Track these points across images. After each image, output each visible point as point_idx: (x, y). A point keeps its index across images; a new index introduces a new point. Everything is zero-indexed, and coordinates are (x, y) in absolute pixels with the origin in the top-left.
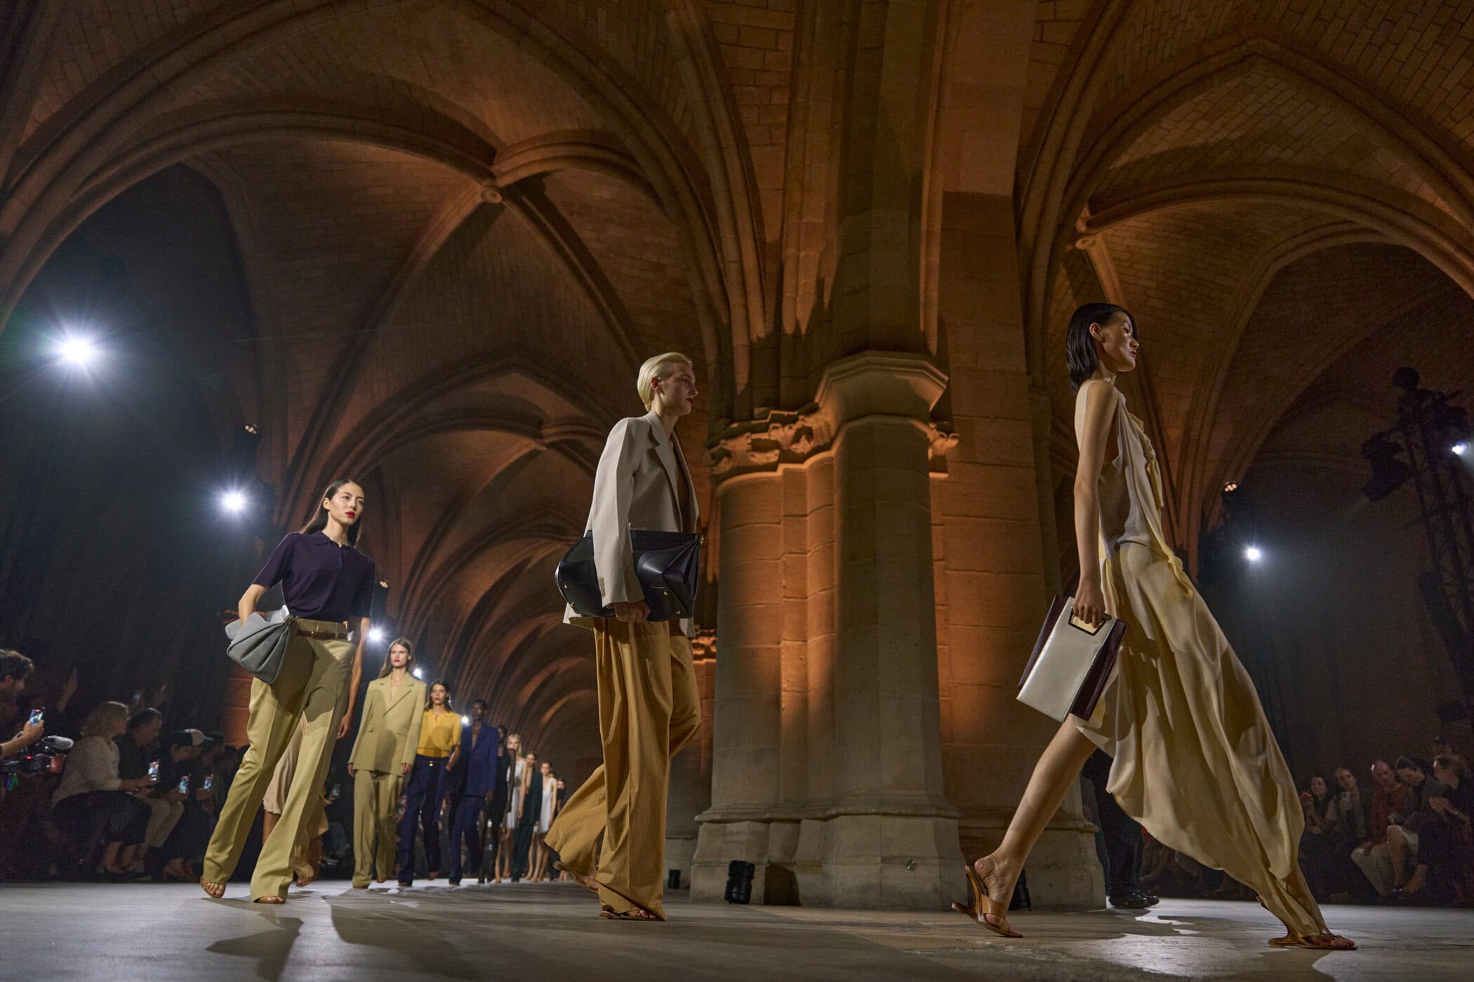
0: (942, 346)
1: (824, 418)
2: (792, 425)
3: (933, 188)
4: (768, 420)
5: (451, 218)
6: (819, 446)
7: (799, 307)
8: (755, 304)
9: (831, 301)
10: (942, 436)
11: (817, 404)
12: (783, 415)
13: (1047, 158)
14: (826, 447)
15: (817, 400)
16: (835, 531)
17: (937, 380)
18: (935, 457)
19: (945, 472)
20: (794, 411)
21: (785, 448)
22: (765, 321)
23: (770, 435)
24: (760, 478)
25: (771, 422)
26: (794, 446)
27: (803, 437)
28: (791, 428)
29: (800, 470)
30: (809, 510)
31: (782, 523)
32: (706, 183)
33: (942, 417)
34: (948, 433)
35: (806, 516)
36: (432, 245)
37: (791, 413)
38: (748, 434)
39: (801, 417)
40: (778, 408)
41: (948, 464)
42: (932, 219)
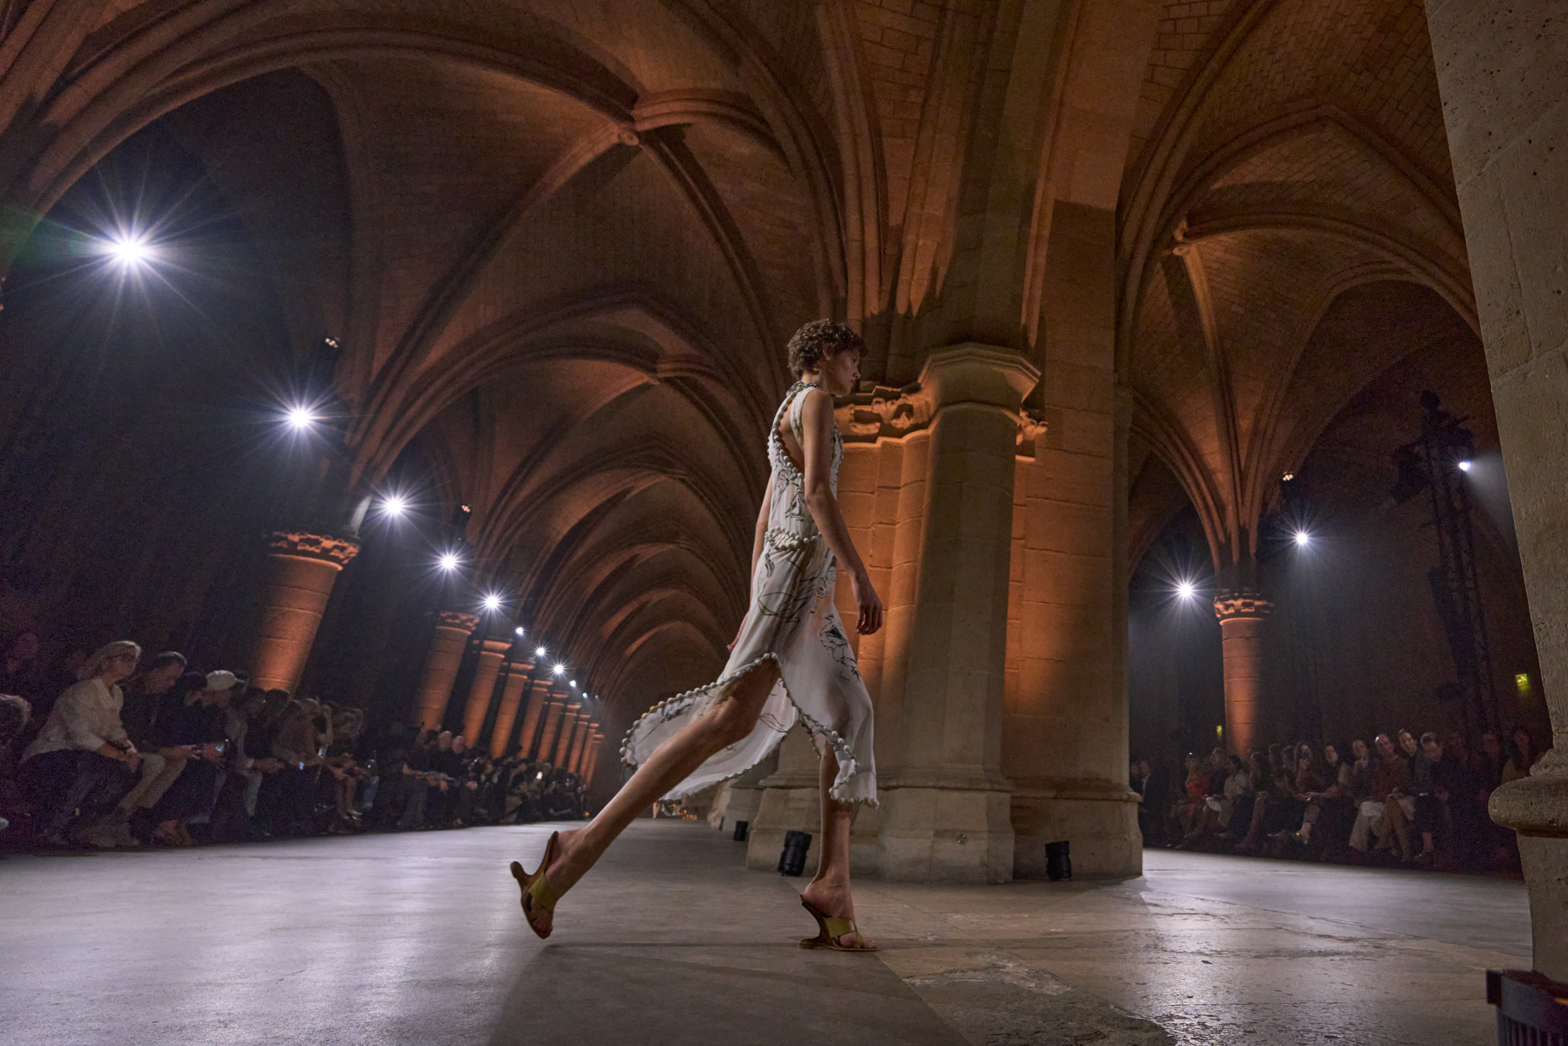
0: (1041, 339)
1: (925, 398)
2: (895, 401)
3: (1045, 197)
4: (872, 394)
5: (584, 153)
6: (917, 424)
7: (913, 291)
8: (872, 282)
9: (943, 289)
10: (1032, 423)
11: (920, 384)
12: (887, 391)
13: (1148, 184)
14: (923, 426)
15: (919, 381)
16: (924, 507)
17: (1031, 375)
18: (1025, 442)
19: (1032, 456)
20: (898, 387)
21: (886, 422)
22: (880, 299)
23: (872, 408)
24: (859, 448)
25: (875, 396)
26: (894, 421)
27: (904, 414)
28: (893, 404)
29: (898, 444)
30: (902, 484)
31: (876, 493)
32: (838, 163)
33: (1034, 406)
34: (1038, 421)
35: (899, 488)
36: (561, 176)
37: (895, 390)
38: (852, 405)
39: (903, 395)
40: (883, 383)
41: (1036, 449)
42: (1042, 224)
